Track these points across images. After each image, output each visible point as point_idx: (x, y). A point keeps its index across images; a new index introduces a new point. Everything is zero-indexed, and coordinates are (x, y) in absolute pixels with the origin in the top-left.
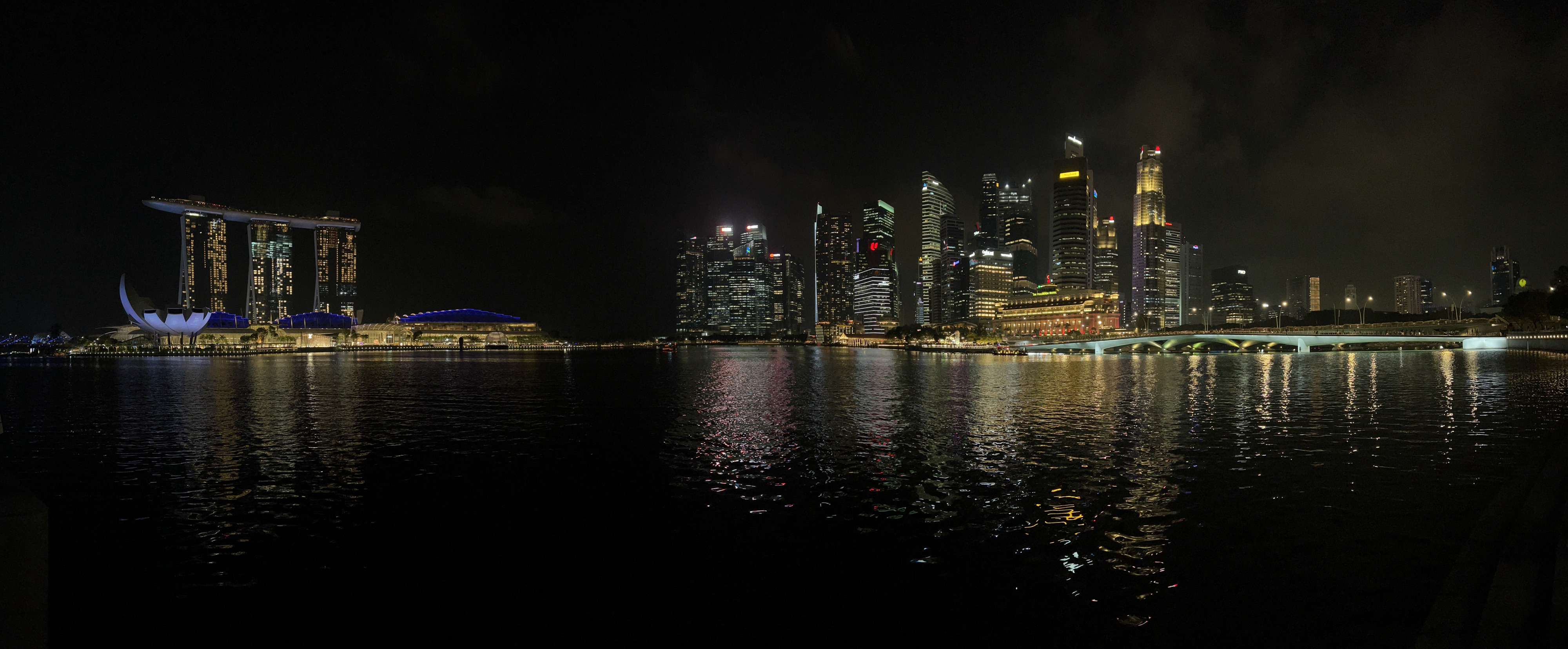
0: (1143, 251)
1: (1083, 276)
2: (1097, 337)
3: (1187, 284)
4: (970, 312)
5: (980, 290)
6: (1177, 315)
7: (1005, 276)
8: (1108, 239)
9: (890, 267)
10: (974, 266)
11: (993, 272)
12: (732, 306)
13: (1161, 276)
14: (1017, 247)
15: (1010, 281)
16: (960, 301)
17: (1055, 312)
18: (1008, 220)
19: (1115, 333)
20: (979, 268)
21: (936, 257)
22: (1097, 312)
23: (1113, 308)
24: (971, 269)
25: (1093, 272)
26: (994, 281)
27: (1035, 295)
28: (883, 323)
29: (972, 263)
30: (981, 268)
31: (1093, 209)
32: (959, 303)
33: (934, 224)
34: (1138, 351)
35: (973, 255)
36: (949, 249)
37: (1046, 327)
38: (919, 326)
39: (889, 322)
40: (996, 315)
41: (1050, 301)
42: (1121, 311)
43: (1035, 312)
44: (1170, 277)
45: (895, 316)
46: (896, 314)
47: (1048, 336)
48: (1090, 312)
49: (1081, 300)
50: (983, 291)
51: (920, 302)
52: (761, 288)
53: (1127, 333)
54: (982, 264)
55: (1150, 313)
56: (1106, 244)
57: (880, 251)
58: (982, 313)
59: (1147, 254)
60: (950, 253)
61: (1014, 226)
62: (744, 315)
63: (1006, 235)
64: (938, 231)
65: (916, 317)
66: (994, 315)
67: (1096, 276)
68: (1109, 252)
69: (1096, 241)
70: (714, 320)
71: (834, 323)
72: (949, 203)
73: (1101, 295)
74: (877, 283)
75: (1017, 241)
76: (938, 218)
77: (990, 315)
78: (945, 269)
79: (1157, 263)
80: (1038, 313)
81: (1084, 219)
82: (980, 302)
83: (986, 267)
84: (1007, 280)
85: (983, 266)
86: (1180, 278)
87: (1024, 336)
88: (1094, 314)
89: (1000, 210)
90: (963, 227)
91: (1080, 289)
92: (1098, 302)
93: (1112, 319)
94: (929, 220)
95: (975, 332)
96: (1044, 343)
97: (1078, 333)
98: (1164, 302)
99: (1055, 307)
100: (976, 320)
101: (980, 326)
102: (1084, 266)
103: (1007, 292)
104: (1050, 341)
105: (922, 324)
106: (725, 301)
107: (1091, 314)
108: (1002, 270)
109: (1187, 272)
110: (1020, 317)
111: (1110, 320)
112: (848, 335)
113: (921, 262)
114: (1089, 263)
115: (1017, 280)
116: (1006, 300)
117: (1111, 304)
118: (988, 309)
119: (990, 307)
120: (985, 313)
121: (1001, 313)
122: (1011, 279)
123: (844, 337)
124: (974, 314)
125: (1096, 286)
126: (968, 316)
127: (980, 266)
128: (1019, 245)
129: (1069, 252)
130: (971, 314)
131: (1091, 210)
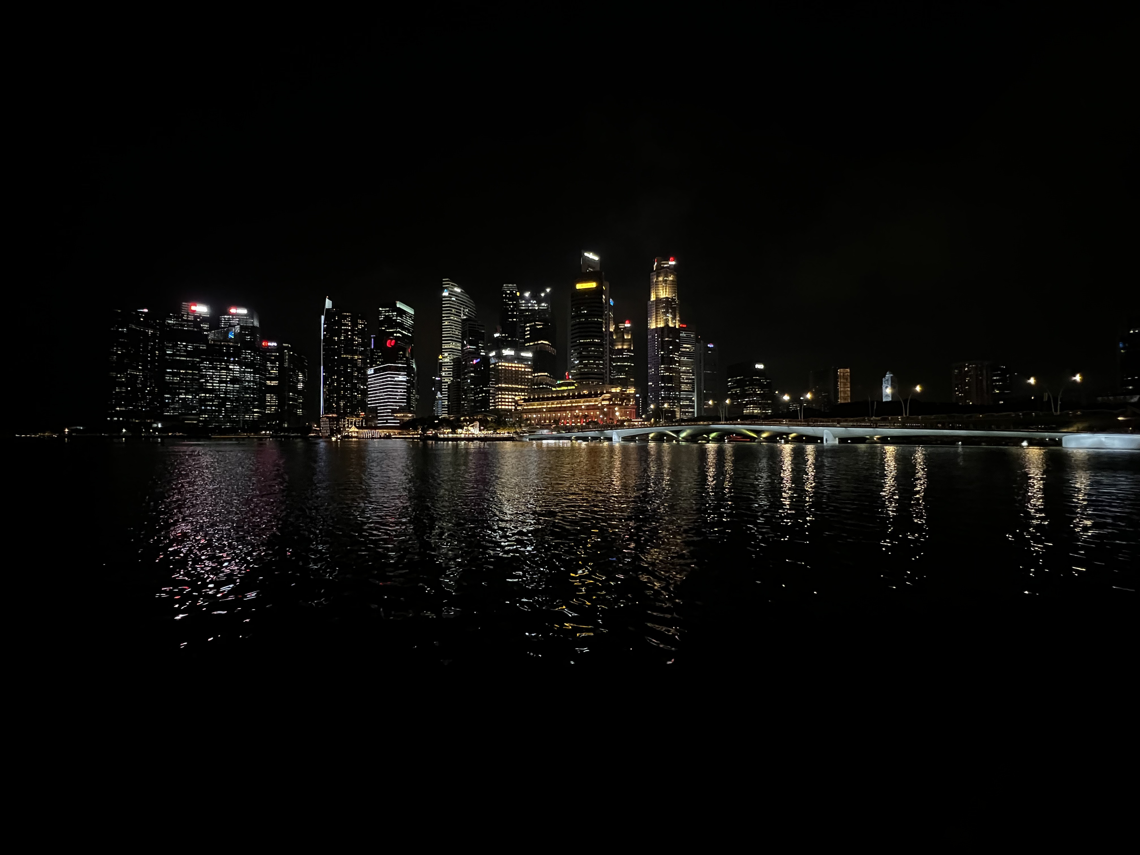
0: (658, 351)
1: (600, 373)
2: (614, 426)
3: (702, 379)
4: (491, 404)
5: (500, 385)
6: (693, 407)
7: (525, 373)
8: (624, 341)
9: (408, 362)
10: (495, 364)
11: (514, 369)
12: (203, 395)
13: (676, 372)
14: (537, 348)
15: (530, 377)
16: (480, 395)
17: (574, 405)
18: (528, 325)
19: (632, 423)
20: (499, 366)
21: (457, 355)
22: (615, 405)
23: (630, 402)
24: (491, 366)
25: (610, 370)
26: (514, 377)
27: (554, 389)
28: (398, 415)
29: (493, 361)
30: (502, 366)
31: (610, 315)
32: (479, 397)
33: (455, 326)
34: (654, 439)
35: (493, 354)
36: (470, 348)
37: (565, 418)
38: (437, 418)
39: (405, 414)
40: (516, 408)
41: (569, 394)
42: (637, 403)
43: (555, 404)
44: (685, 373)
45: (412, 409)
46: (413, 407)
47: (567, 426)
48: (607, 405)
49: (599, 394)
50: (503, 385)
51: (439, 395)
52: (249, 377)
53: (643, 423)
54: (502, 362)
55: (666, 405)
56: (623, 345)
57: (396, 348)
58: (502, 405)
59: (662, 353)
60: (470, 352)
61: (533, 329)
62: (222, 404)
63: (526, 337)
64: (459, 333)
65: (435, 410)
66: (513, 407)
67: (613, 373)
68: (626, 352)
69: (613, 343)
70: (174, 409)
71: (342, 416)
72: (471, 308)
73: (618, 390)
74: (394, 378)
75: (536, 343)
76: (460, 321)
77: (510, 407)
78: (466, 366)
79: (672, 361)
80: (558, 406)
81: (601, 323)
82: (500, 396)
83: (507, 364)
84: (527, 377)
85: (503, 364)
86: (695, 374)
87: (544, 425)
88: (611, 406)
89: (520, 316)
90: (483, 330)
91: (598, 384)
92: (615, 395)
93: (629, 411)
94: (450, 322)
95: (495, 422)
96: (564, 432)
97: (596, 423)
98: (680, 395)
99: (574, 400)
100: (496, 412)
101: (500, 416)
102: (601, 364)
103: (527, 387)
104: (569, 430)
105: (440, 416)
106: (192, 388)
107: (609, 407)
108: (521, 367)
109: (702, 368)
110: (540, 408)
111: (627, 411)
112: (358, 428)
113: (441, 359)
114: (605, 362)
115: (537, 376)
116: (526, 394)
117: (628, 397)
118: (509, 402)
119: (510, 400)
120: (505, 405)
121: (521, 405)
122: (531, 375)
123: (354, 429)
124: (495, 406)
125: (613, 382)
126: (489, 408)
127: (500, 364)
128: (538, 346)
129: (586, 352)
130: (492, 406)
131: (608, 315)
